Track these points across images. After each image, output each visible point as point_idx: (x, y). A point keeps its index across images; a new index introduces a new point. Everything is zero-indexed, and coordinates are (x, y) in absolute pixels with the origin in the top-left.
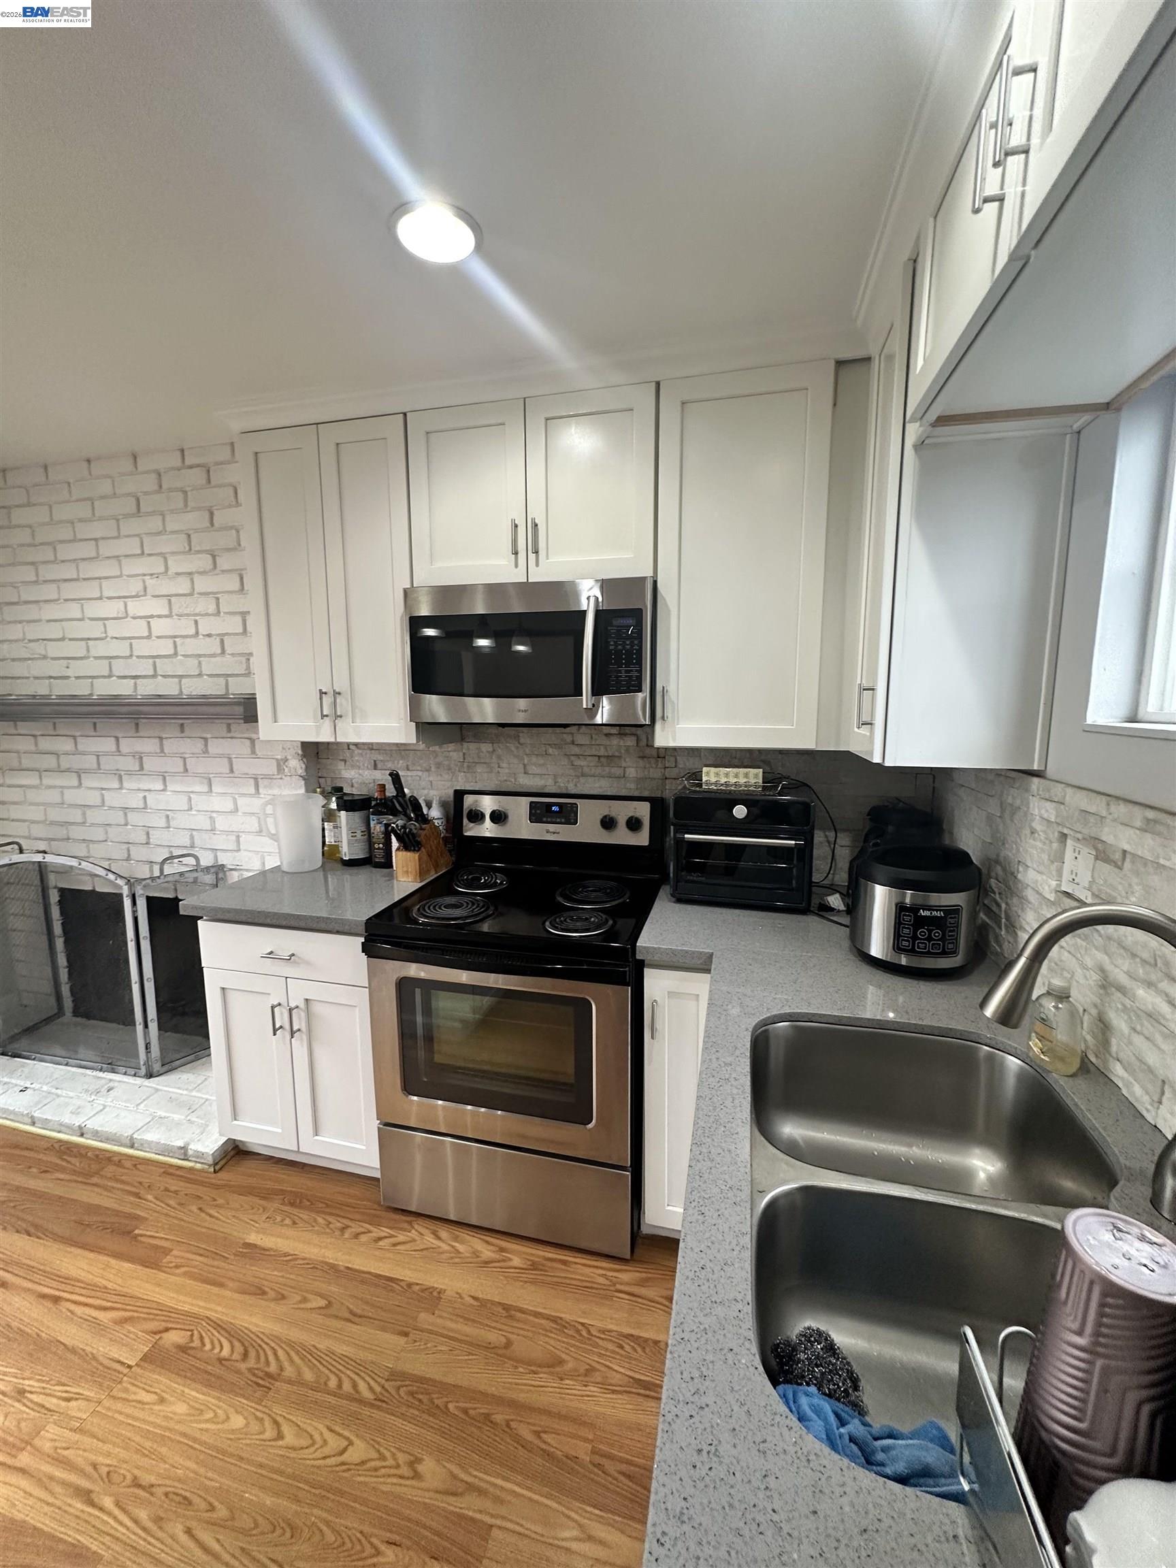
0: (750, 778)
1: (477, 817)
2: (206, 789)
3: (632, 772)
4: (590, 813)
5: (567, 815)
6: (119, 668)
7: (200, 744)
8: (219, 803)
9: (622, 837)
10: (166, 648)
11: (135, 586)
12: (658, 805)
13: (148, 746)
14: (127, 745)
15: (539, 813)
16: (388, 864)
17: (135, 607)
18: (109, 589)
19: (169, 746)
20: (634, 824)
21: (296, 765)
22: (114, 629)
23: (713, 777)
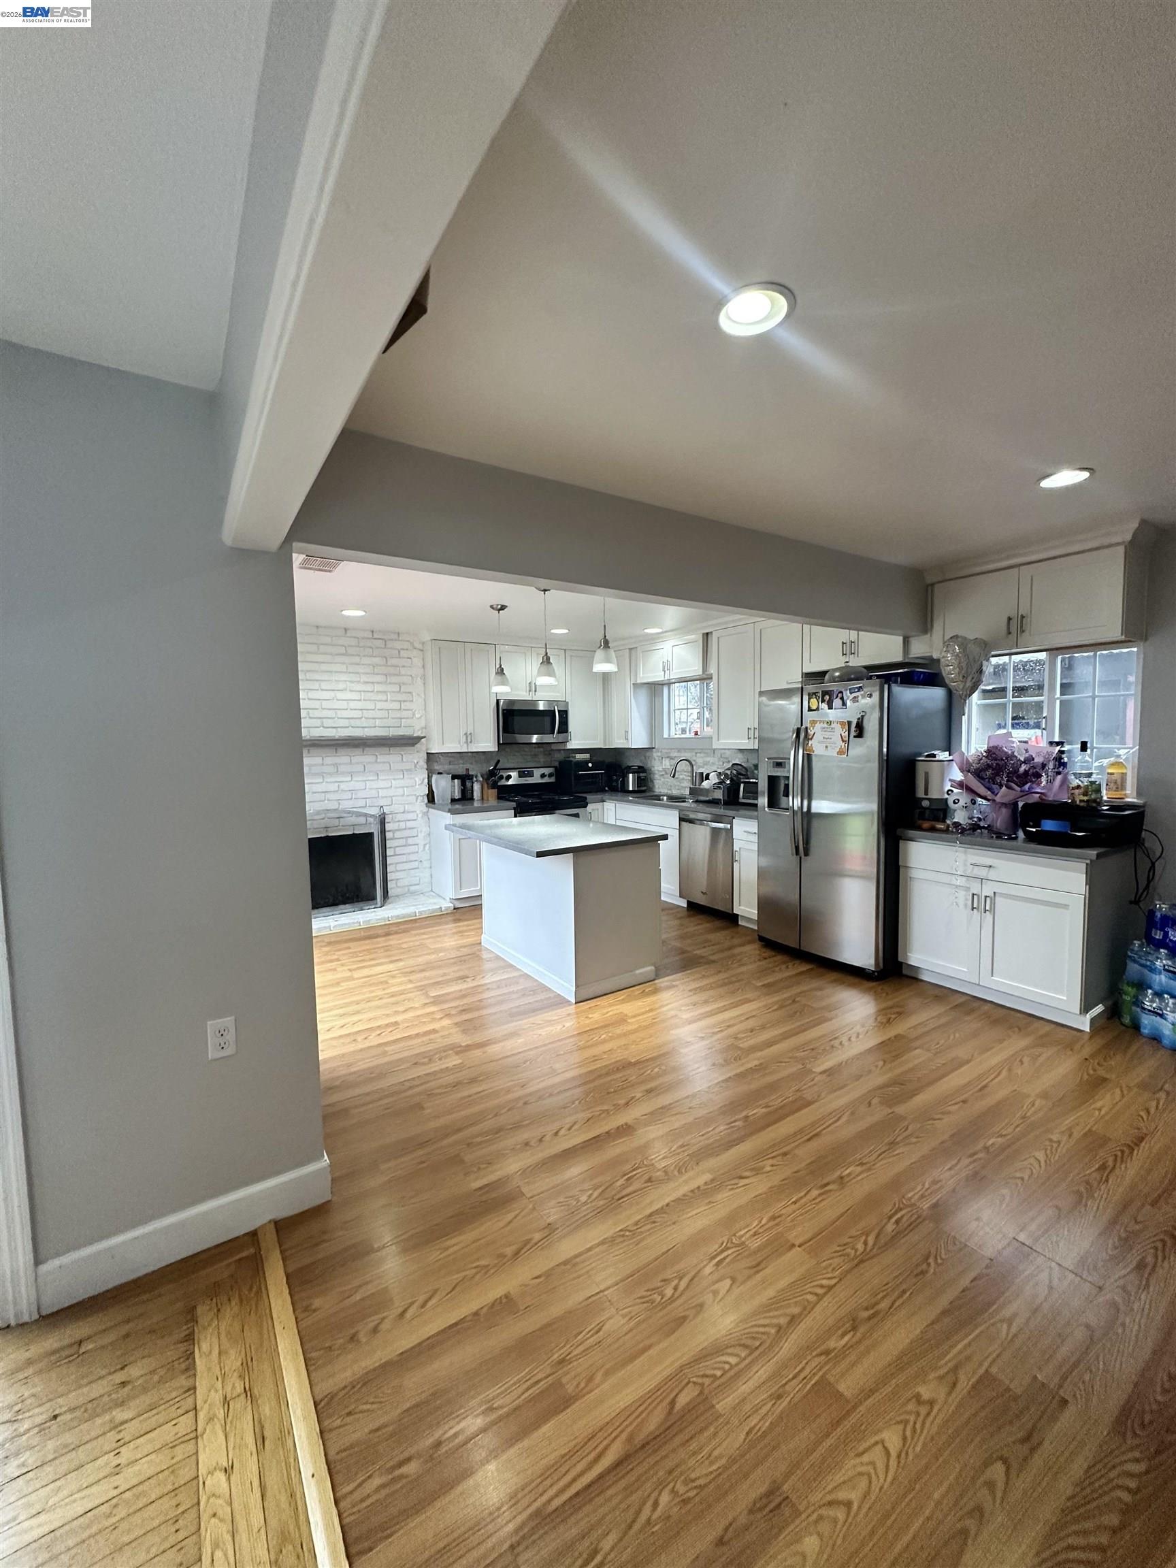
0: (586, 756)
1: (502, 777)
2: (376, 778)
3: (542, 760)
4: (537, 773)
5: (531, 775)
6: (327, 723)
7: (374, 757)
8: (381, 784)
9: (546, 780)
10: (359, 713)
11: (341, 686)
12: (555, 767)
13: (345, 759)
14: (329, 760)
15: (521, 775)
16: (472, 799)
17: (340, 695)
18: (324, 686)
19: (355, 759)
20: (550, 775)
21: (423, 764)
22: (325, 705)
23: (579, 757)
